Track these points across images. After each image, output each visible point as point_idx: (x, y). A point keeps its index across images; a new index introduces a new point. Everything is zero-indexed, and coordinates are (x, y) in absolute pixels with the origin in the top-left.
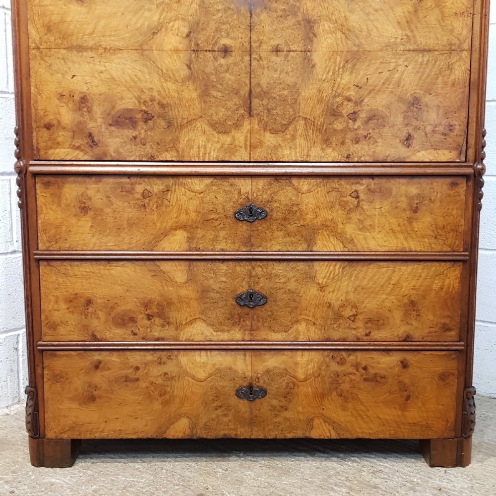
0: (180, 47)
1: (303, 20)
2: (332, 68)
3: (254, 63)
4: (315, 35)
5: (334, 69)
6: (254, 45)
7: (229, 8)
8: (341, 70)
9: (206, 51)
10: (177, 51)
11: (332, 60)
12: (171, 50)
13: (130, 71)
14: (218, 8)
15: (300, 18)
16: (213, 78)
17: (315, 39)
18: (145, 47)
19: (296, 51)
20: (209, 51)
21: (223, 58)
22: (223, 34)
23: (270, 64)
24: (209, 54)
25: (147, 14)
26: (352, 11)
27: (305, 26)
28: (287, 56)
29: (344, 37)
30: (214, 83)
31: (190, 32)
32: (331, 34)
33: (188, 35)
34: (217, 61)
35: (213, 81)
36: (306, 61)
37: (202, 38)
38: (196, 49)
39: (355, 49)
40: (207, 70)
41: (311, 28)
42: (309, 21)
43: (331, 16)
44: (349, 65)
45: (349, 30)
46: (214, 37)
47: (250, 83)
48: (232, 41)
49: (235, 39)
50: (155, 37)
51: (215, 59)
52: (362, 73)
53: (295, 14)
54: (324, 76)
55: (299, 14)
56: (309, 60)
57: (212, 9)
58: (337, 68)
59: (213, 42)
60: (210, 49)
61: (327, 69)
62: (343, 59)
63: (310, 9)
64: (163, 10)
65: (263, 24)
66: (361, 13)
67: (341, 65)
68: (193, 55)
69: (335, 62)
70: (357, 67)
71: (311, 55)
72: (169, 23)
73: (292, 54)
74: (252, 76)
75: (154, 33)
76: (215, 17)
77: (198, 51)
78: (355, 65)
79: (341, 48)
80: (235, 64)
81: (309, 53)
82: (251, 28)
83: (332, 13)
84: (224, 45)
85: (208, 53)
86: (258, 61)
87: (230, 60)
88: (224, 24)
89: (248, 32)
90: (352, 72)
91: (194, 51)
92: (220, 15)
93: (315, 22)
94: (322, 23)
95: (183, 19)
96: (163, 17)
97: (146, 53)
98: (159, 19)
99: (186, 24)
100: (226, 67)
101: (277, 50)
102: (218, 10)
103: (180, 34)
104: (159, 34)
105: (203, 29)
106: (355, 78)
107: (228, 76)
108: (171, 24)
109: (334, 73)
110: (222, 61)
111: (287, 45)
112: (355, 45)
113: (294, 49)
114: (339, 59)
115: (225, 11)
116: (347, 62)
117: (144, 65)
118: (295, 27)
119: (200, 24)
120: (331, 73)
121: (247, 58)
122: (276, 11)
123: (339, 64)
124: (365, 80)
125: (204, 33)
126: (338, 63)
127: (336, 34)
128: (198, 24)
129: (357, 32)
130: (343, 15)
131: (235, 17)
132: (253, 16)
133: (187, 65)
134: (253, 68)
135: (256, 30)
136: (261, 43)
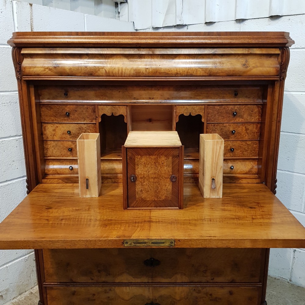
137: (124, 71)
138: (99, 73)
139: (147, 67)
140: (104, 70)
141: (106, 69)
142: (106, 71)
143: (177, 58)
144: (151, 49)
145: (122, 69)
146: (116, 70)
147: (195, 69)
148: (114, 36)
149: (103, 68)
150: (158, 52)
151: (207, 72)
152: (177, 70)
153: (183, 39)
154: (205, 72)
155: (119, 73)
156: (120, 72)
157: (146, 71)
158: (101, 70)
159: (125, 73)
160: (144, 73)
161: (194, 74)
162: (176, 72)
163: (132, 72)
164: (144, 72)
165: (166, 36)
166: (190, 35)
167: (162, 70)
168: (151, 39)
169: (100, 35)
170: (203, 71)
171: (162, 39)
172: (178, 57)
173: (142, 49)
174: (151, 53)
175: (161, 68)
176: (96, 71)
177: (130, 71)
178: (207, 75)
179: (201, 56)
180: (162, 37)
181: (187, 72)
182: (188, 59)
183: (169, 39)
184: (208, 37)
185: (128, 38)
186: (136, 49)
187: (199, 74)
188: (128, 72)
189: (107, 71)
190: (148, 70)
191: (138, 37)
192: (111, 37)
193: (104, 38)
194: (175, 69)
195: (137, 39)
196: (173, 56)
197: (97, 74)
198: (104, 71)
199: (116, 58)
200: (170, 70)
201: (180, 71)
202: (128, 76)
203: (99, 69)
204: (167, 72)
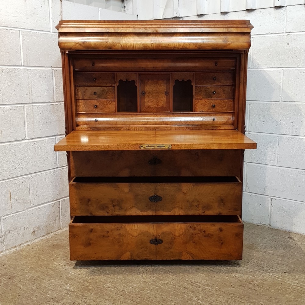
137: (135, 45)
138: (116, 47)
139: (152, 42)
140: (120, 45)
141: (121, 44)
142: (121, 45)
144: (155, 29)
146: (129, 45)
147: (188, 44)
148: (130, 23)
149: (119, 43)
151: (197, 46)
152: (174, 45)
155: (132, 47)
157: (151, 46)
158: (118, 45)
159: (135, 47)
160: (150, 47)
161: (188, 47)
162: (174, 46)
167: (164, 44)
169: (120, 23)
170: (194, 46)
172: (175, 35)
173: (148, 29)
174: (155, 31)
176: (114, 46)
177: (139, 46)
178: (197, 48)
181: (182, 46)
182: (182, 36)
187: (191, 47)
189: (122, 45)
190: (153, 45)
192: (128, 23)
194: (173, 44)
196: (171, 34)
197: (114, 48)
198: (120, 46)
199: (129, 36)
201: (177, 46)
203: (116, 44)
204: (168, 46)
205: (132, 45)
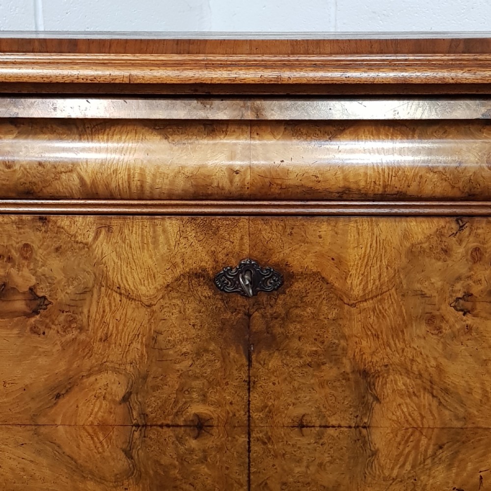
0: (111, 419)
1: (353, 372)
2: (411, 458)
3: (256, 448)
4: (377, 399)
5: (415, 459)
6: (255, 415)
7: (206, 351)
8: (429, 461)
9: (161, 426)
10: (103, 426)
11: (411, 444)
12: (92, 424)
13: (13, 464)
14: (184, 350)
15: (348, 369)
16: (175, 473)
17: (376, 406)
18: (42, 420)
19: (340, 426)
20: (168, 426)
21: (196, 438)
22: (195, 395)
23: (289, 449)
24: (168, 432)
25: (42, 361)
26: (452, 357)
27: (357, 382)
28: (320, 436)
29: (435, 403)
30: (178, 483)
31: (130, 394)
32: (410, 397)
33: (126, 399)
34: (183, 444)
35: (176, 479)
36: (359, 444)
37: (153, 403)
38: (141, 422)
39: (458, 424)
40: (165, 460)
41: (371, 386)
42: (365, 374)
43: (409, 364)
44: (445, 454)
45: (446, 391)
46: (176, 402)
47: (249, 481)
48: (212, 408)
49: (219, 404)
50: (62, 401)
51: (180, 439)
52: (470, 467)
53: (337, 361)
54: (395, 472)
55: (345, 360)
56: (365, 443)
57: (171, 352)
58: (420, 458)
59: (175, 411)
60: (169, 422)
61: (402, 459)
62: (433, 442)
63: (368, 351)
64: (76, 353)
65: (273, 378)
66: (470, 360)
67: (430, 452)
68: (137, 434)
69: (416, 447)
70: (460, 456)
71: (369, 434)
72: (88, 376)
73: (331, 431)
74: (253, 470)
75: (58, 396)
76: (178, 366)
77: (145, 426)
78: (457, 453)
79: (429, 422)
80: (220, 449)
81: (364, 431)
82: (250, 385)
83: (412, 360)
84: (196, 415)
85: (165, 429)
86: (265, 443)
87: (210, 442)
88: (198, 378)
89: (244, 394)
90: (450, 466)
91: (137, 426)
92: (189, 362)
93: (377, 375)
94: (391, 377)
95: (116, 371)
96: (75, 365)
97: (43, 430)
98: (68, 370)
99: (122, 379)
100: (201, 455)
101: (301, 425)
102: (185, 354)
103: (109, 397)
104: (67, 398)
105: (156, 388)
106: (457, 475)
107: (204, 469)
108: (92, 379)
109: (413, 467)
110: (193, 443)
111: (320, 415)
112: (457, 418)
113: (334, 423)
114: (424, 441)
115: (198, 354)
116: (441, 448)
117: (39, 452)
118: (337, 384)
119: (150, 379)
120: (408, 467)
121: (243, 439)
122: (299, 355)
123: (426, 451)
124: (476, 479)
125: (156, 394)
126: (422, 449)
127: (418, 397)
128: (145, 378)
129: (461, 393)
130: (433, 363)
131: (218, 364)
132: (254, 363)
133: (124, 451)
134: (253, 455)
135: (260, 390)
136: (270, 411)
137: (149, 180)
138: (58, 187)
140: (75, 176)
141: (83, 174)
142: (81, 179)
143: (347, 131)
144: (249, 103)
145: (142, 174)
146: (123, 176)
147: (415, 175)
148: (112, 56)
149: (71, 171)
150: (276, 110)
151: (461, 184)
152: (345, 179)
153: (370, 66)
154: (453, 187)
155: (133, 188)
156: (135, 183)
157: (231, 182)
158: (64, 176)
159: (152, 187)
160: (223, 189)
161: (413, 189)
162: (341, 184)
163: (181, 184)
164: (225, 183)
165: (307, 53)
166: (396, 52)
167: (292, 176)
168: (248, 65)
169: (61, 52)
170: (444, 184)
171: (291, 66)
172: (352, 129)
173: (217, 103)
174: (249, 116)
175: (288, 172)
176: (45, 181)
177: (172, 183)
178: (459, 194)
179: (436, 127)
180: (292, 58)
181: (385, 186)
182: (387, 136)
183: (316, 66)
184: (466, 56)
185: (165, 65)
186: (194, 102)
187: (428, 189)
188: (163, 184)
189: (88, 181)
190: (237, 178)
191: (201, 57)
192: (101, 57)
193: (73, 63)
194: (340, 175)
195: (197, 65)
196: (331, 129)
197: (49, 190)
198: (77, 181)
199: (121, 133)
200: (320, 179)
201: (356, 182)
202: (165, 196)
203: (58, 174)
204: (311, 184)
205: (137, 177)
